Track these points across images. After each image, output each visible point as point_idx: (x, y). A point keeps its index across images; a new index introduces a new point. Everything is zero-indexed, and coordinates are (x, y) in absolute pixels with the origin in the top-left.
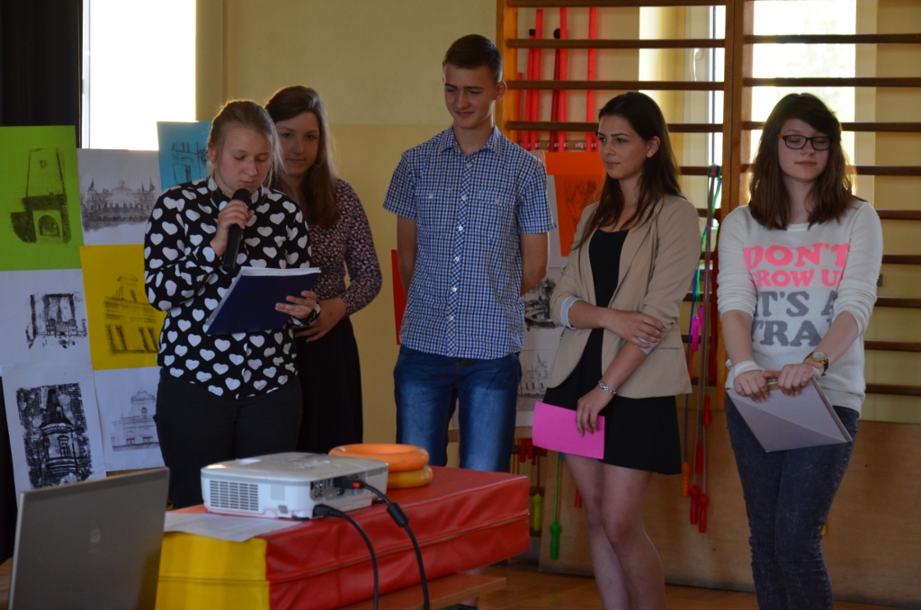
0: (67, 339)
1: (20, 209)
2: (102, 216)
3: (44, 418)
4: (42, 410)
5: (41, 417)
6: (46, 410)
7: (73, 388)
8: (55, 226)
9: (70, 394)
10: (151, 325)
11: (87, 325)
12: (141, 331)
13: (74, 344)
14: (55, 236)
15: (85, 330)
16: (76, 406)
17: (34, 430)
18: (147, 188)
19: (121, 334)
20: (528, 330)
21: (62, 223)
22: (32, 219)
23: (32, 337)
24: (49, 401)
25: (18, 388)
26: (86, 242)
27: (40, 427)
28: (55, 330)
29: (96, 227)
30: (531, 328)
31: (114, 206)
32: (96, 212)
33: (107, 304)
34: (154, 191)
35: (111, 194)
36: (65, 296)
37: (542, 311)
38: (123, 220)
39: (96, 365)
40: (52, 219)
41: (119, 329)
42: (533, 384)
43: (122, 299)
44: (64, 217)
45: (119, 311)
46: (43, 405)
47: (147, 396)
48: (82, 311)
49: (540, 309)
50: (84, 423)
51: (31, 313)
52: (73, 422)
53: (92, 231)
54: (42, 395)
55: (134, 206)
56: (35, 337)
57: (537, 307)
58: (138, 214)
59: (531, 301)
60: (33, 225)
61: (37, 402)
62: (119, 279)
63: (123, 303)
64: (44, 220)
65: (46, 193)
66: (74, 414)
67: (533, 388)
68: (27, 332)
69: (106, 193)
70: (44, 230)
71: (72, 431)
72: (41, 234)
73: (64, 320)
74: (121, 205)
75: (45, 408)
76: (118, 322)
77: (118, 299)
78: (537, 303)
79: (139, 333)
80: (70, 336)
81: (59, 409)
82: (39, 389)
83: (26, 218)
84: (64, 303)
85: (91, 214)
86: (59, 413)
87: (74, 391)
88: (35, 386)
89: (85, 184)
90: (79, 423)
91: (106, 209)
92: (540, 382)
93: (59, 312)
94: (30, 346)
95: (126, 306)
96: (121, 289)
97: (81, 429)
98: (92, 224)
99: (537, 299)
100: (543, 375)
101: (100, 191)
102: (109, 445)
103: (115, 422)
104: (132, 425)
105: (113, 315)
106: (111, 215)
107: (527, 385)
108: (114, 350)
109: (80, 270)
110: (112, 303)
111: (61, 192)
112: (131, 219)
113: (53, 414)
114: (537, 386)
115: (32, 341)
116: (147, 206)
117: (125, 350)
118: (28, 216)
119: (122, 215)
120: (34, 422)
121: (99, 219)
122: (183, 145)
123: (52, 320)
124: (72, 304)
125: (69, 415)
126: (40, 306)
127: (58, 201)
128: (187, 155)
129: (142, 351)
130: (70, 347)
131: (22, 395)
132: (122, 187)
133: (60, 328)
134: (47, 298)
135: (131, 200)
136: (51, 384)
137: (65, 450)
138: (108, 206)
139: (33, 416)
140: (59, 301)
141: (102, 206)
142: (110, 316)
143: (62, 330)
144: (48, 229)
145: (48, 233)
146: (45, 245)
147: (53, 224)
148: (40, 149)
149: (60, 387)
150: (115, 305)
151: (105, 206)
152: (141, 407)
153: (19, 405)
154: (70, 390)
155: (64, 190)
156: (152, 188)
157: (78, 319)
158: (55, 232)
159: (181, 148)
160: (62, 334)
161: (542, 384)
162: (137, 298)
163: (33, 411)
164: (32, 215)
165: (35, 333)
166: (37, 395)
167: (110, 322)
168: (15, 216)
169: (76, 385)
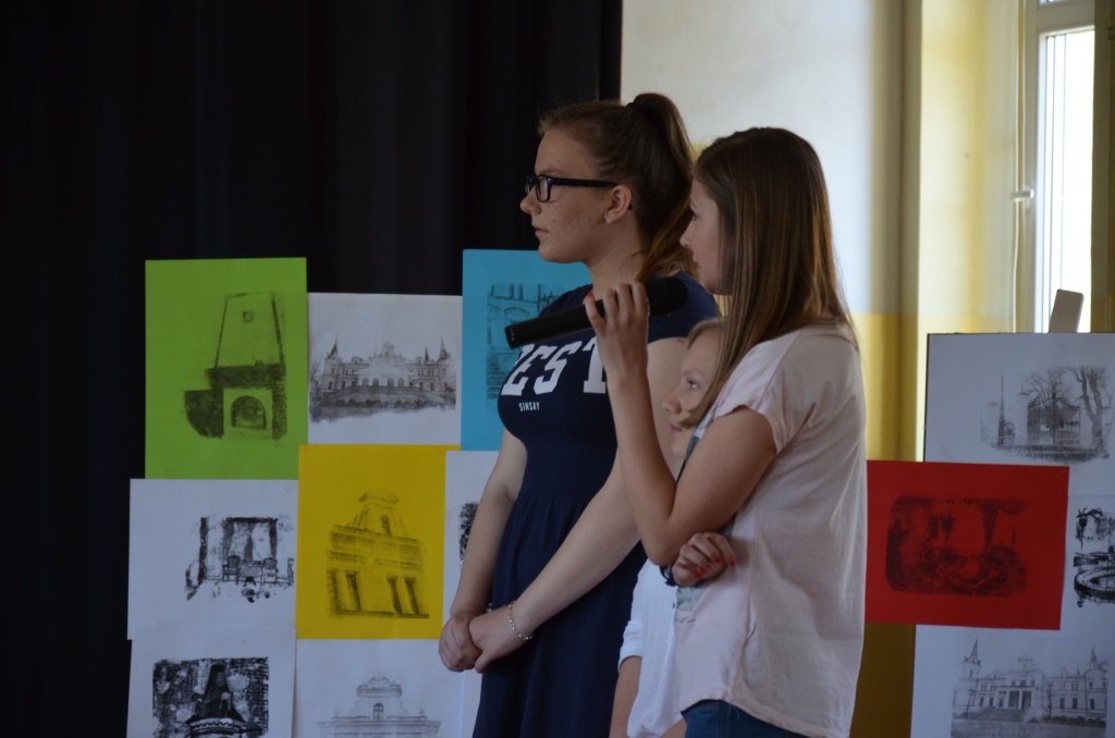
0: (256, 589)
1: (203, 385)
2: (347, 399)
3: (198, 708)
4: (196, 696)
5: (192, 706)
6: (203, 697)
7: (257, 665)
8: (260, 413)
9: (249, 674)
10: (411, 573)
11: (294, 568)
12: (392, 581)
13: (267, 596)
14: (258, 428)
15: (291, 575)
16: (257, 694)
17: (177, 726)
18: (435, 356)
19: (355, 587)
20: (1080, 604)
21: (274, 408)
22: (221, 402)
23: (195, 582)
24: (211, 683)
25: (158, 659)
26: (311, 440)
27: (188, 722)
28: (238, 574)
29: (333, 417)
30: (1086, 602)
31: (370, 384)
32: (336, 392)
33: (335, 537)
34: (447, 362)
35: (367, 365)
36: (263, 521)
37: (1111, 572)
38: (385, 405)
39: (304, 631)
40: (257, 402)
41: (353, 579)
42: (1075, 701)
43: (365, 530)
44: (278, 399)
45: (357, 547)
46: (199, 689)
47: (387, 686)
48: (288, 546)
49: (1108, 569)
50: (265, 721)
51: (199, 545)
52: (246, 718)
53: (325, 423)
54: (200, 673)
55: (406, 384)
56: (200, 583)
57: (1105, 564)
58: (413, 397)
59: (1093, 554)
60: (222, 410)
61: (190, 682)
62: (362, 499)
63: (366, 536)
64: (241, 406)
65: (250, 362)
66: (250, 705)
67: (1075, 706)
68: (188, 574)
69: (358, 362)
70: (239, 418)
71: (241, 731)
72: (234, 424)
73: (256, 558)
74: (383, 383)
75: (202, 692)
76: (351, 566)
77: (357, 529)
78: (1104, 558)
79: (387, 587)
80: (263, 583)
81: (226, 696)
82: (196, 663)
83: (211, 399)
84: (260, 532)
85: (326, 395)
86: (225, 702)
87: (258, 671)
88: (190, 658)
89: (321, 348)
90: (257, 719)
91: (355, 388)
92: (1091, 696)
93: (250, 546)
94: (190, 596)
95: (371, 542)
96: (365, 513)
97: (256, 731)
98: (325, 410)
99: (1106, 550)
100: (1098, 684)
101: (347, 359)
103: (322, 724)
104: (352, 730)
105: (343, 554)
106: (363, 398)
107: (1062, 700)
108: (338, 609)
109: (296, 482)
110: (345, 536)
111: (277, 361)
112: (398, 404)
113: (215, 702)
114: (1081, 703)
115: (195, 588)
116: (432, 386)
117: (359, 610)
118: (215, 396)
119: (383, 398)
120: (178, 714)
121: (341, 404)
122: (512, 288)
123: (234, 557)
124: (273, 534)
125: (242, 706)
126: (216, 536)
127: (273, 374)
128: (517, 304)
129: (389, 614)
130: (260, 601)
131: (164, 670)
132: (388, 354)
133: (245, 570)
134: (229, 524)
135: (402, 375)
136: (218, 656)
138: (360, 383)
139: (178, 704)
140: (251, 529)
141: (349, 384)
142: (335, 555)
143: (250, 574)
144: (246, 417)
145: (248, 423)
146: (237, 440)
147: (257, 409)
148: (244, 294)
149: (234, 663)
150: (350, 539)
151: (354, 383)
152: (374, 701)
153: (155, 686)
154: (251, 668)
155: (282, 357)
156: (444, 356)
157: (281, 558)
158: (260, 422)
159: (507, 294)
160: (250, 579)
161: (1092, 701)
162: (392, 528)
163: (179, 696)
164: (222, 395)
165: (202, 575)
166: (190, 672)
167: (336, 564)
168: (192, 397)
169: (262, 661)
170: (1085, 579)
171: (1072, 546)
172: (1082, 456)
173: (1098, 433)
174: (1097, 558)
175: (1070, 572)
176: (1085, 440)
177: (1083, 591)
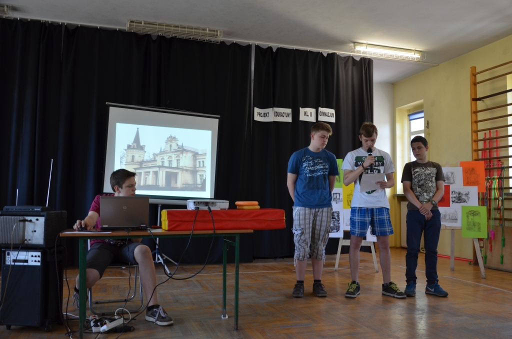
0: (337, 202)
13: (339, 203)
15: (342, 200)
16: (338, 216)
21: (339, 179)
33: (348, 195)
36: (338, 193)
37: (457, 199)
39: (344, 208)
44: (339, 177)
45: (351, 197)
71: (336, 221)
84: (338, 195)
90: (338, 219)
93: (336, 197)
97: (338, 221)
102: (345, 224)
109: (342, 188)
125: (336, 218)
133: (336, 200)
137: (334, 225)
157: (341, 198)
167: (348, 199)
169: (339, 212)
170: (453, 200)
171: (451, 196)
172: (451, 184)
173: (454, 180)
174: (455, 197)
175: (451, 199)
176: (452, 181)
177: (453, 202)
